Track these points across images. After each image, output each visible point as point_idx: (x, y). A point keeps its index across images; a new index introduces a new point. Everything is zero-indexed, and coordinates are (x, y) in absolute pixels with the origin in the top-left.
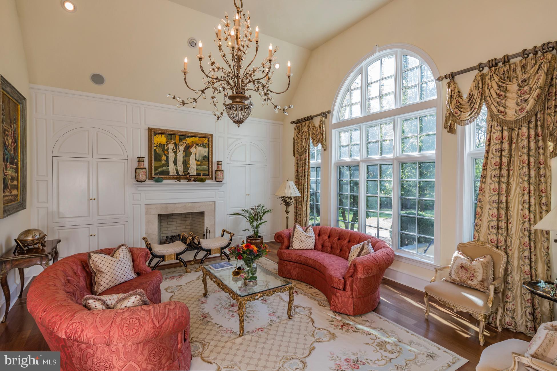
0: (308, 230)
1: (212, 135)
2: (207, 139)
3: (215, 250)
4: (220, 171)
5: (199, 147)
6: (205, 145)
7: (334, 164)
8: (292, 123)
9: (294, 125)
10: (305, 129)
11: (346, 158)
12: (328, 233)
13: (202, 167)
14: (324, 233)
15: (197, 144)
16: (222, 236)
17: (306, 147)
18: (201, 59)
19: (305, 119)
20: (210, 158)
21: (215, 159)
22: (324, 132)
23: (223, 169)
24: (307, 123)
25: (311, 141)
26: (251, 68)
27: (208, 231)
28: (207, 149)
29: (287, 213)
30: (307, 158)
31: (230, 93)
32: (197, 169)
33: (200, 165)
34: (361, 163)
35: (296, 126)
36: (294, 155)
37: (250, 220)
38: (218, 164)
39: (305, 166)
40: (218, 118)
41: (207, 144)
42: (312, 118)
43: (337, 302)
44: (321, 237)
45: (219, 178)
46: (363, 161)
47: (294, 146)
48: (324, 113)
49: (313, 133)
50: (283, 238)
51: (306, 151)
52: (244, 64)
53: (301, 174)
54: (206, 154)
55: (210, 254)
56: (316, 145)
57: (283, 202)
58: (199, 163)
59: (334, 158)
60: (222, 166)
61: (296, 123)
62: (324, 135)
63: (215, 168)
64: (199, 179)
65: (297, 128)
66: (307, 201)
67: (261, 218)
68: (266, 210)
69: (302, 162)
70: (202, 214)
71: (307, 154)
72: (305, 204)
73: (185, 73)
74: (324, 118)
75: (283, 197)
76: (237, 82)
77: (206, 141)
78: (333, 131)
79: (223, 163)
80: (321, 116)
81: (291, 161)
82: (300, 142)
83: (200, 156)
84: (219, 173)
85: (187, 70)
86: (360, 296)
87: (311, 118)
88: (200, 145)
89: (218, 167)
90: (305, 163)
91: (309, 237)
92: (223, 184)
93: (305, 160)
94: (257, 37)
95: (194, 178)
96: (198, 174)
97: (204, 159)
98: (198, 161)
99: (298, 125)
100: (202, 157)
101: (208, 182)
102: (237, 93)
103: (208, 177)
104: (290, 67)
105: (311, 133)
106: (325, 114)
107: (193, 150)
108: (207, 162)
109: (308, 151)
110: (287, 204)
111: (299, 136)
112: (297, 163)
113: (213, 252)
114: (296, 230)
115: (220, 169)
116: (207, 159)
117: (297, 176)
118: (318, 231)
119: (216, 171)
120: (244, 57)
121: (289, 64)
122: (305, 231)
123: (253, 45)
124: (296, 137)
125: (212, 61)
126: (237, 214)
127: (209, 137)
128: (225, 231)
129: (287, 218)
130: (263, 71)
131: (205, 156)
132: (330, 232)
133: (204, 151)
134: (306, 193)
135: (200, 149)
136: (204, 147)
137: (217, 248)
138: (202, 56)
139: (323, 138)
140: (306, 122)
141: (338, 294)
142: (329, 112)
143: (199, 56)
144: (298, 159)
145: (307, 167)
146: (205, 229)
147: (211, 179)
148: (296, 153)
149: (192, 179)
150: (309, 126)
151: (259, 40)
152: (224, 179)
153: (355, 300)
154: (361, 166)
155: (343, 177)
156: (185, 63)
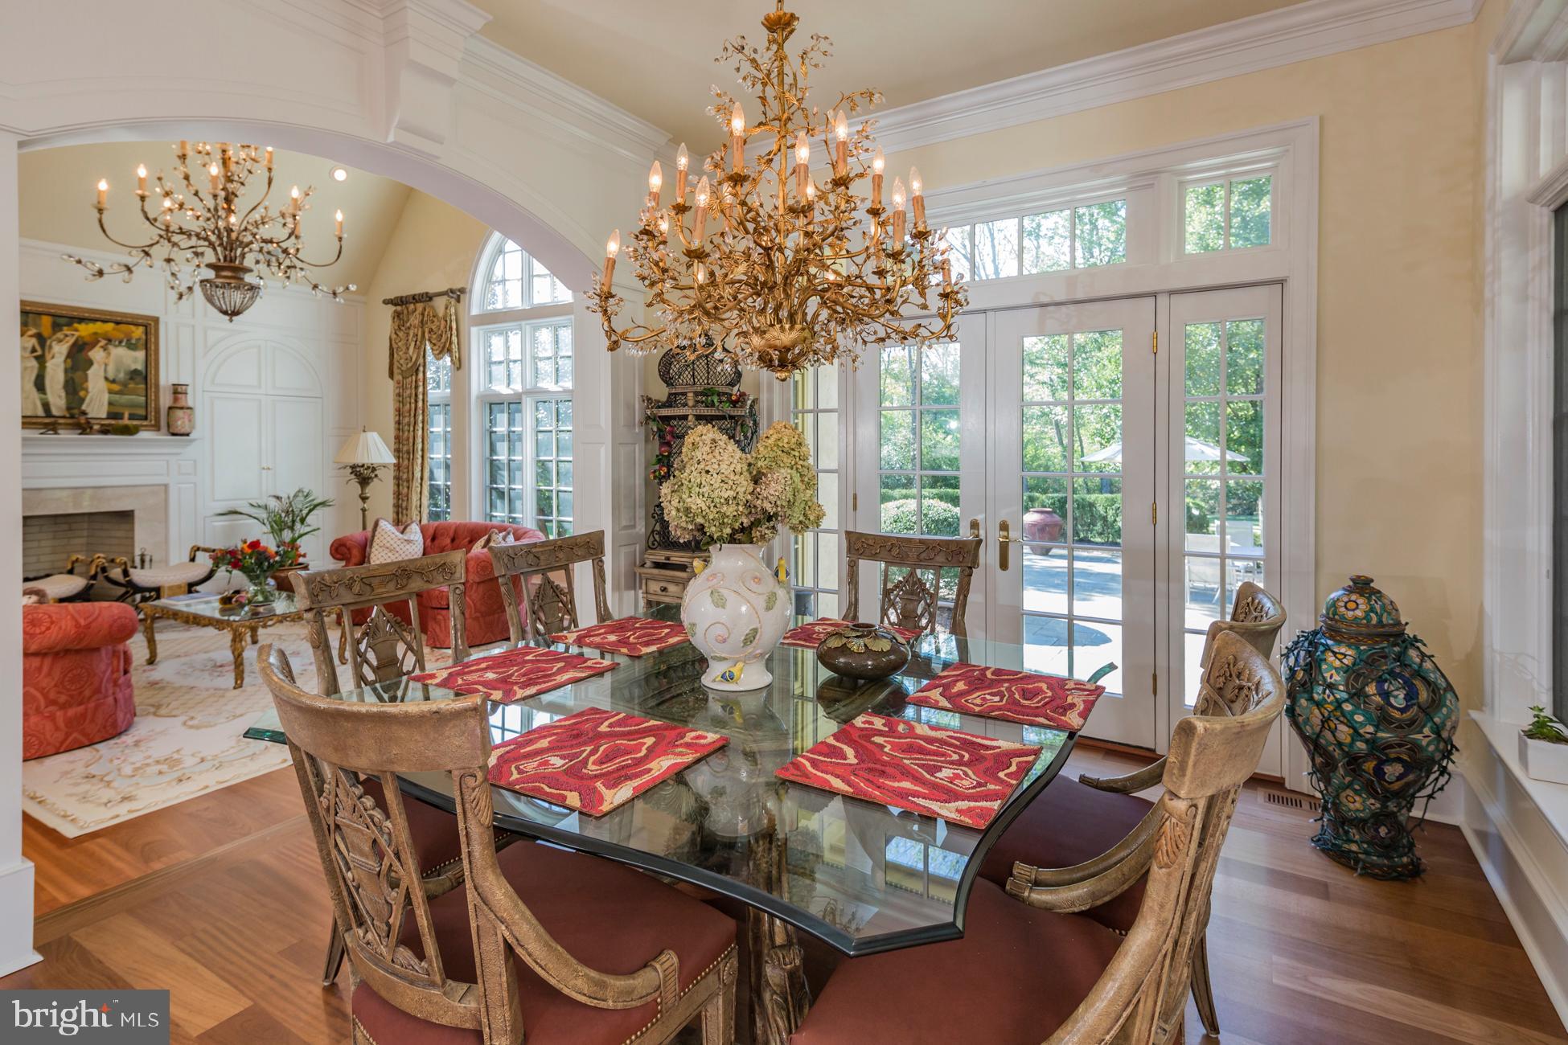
0: (408, 529)
1: (156, 320)
2: (141, 329)
3: (170, 588)
4: (182, 408)
5: (116, 346)
6: (133, 341)
7: (478, 397)
8: (386, 302)
9: (391, 308)
10: (414, 320)
11: (501, 388)
12: (451, 534)
13: (125, 399)
14: (442, 535)
15: (110, 341)
16: (193, 560)
17: (417, 360)
18: (143, 198)
19: (416, 299)
20: (151, 378)
21: (167, 376)
22: (454, 331)
23: (190, 404)
24: (420, 306)
25: (428, 347)
26: (256, 216)
27: (147, 559)
28: (140, 355)
29: (364, 499)
30: (421, 384)
31: (210, 257)
32: (110, 404)
33: (116, 393)
34: (524, 397)
35: (395, 311)
36: (391, 375)
37: (272, 527)
38: (176, 392)
39: (416, 401)
40: (181, 296)
41: (142, 342)
42: (431, 299)
43: (437, 630)
44: (436, 542)
45: (181, 424)
46: (528, 393)
47: (392, 355)
48: (452, 291)
49: (431, 331)
50: (349, 549)
51: (417, 370)
52: (241, 204)
53: (407, 420)
54: (140, 366)
55: (158, 597)
56: (439, 356)
57: (353, 476)
58: (116, 387)
59: (477, 384)
60: (190, 397)
61: (396, 305)
62: (454, 339)
63: (165, 400)
64: (118, 426)
65: (397, 315)
66: (422, 479)
67: (303, 521)
68: (315, 502)
69: (408, 392)
70: (126, 517)
71: (421, 375)
72: (416, 484)
73: (100, 211)
74: (453, 301)
75: (353, 467)
76: (225, 239)
77: (138, 332)
78: (474, 330)
79: (190, 390)
80: (446, 297)
81: (386, 390)
82: (404, 349)
83: (118, 371)
84: (180, 413)
85: (105, 205)
86: (478, 614)
87: (428, 298)
88: (120, 342)
89: (176, 400)
90: (416, 395)
91: (409, 541)
92: (194, 440)
93: (416, 387)
94: (270, 161)
95: (102, 425)
96: (112, 415)
97: (131, 379)
98: (114, 381)
99: (399, 308)
100: (126, 374)
101: (144, 435)
102: (225, 260)
103: (145, 423)
104: (341, 223)
105: (427, 330)
106: (457, 295)
107: (96, 354)
108: (143, 386)
109: (421, 369)
110: (364, 481)
111: (401, 334)
112: (399, 395)
113: (165, 592)
114: (379, 530)
115: (181, 403)
116: (144, 377)
117: (398, 423)
118: (431, 531)
119: (170, 408)
120: (241, 191)
121: (339, 216)
122: (402, 533)
123: (260, 172)
124: (394, 336)
125: (167, 189)
126: (236, 512)
127: (149, 326)
128: (198, 549)
129: (364, 510)
130: (284, 225)
131: (135, 372)
132: (456, 532)
133: (135, 359)
134: (419, 461)
135: (120, 352)
136: (131, 346)
137: (178, 583)
138: (147, 193)
139: (451, 343)
140: (418, 305)
141: (440, 617)
142: (462, 291)
143: (140, 192)
144: (401, 386)
145: (420, 404)
146: (137, 552)
147: (156, 427)
148: (396, 371)
149: (96, 427)
150: (423, 314)
151: (274, 167)
152: (193, 427)
153: (469, 621)
154: (523, 401)
155: (496, 426)
156: (100, 192)
